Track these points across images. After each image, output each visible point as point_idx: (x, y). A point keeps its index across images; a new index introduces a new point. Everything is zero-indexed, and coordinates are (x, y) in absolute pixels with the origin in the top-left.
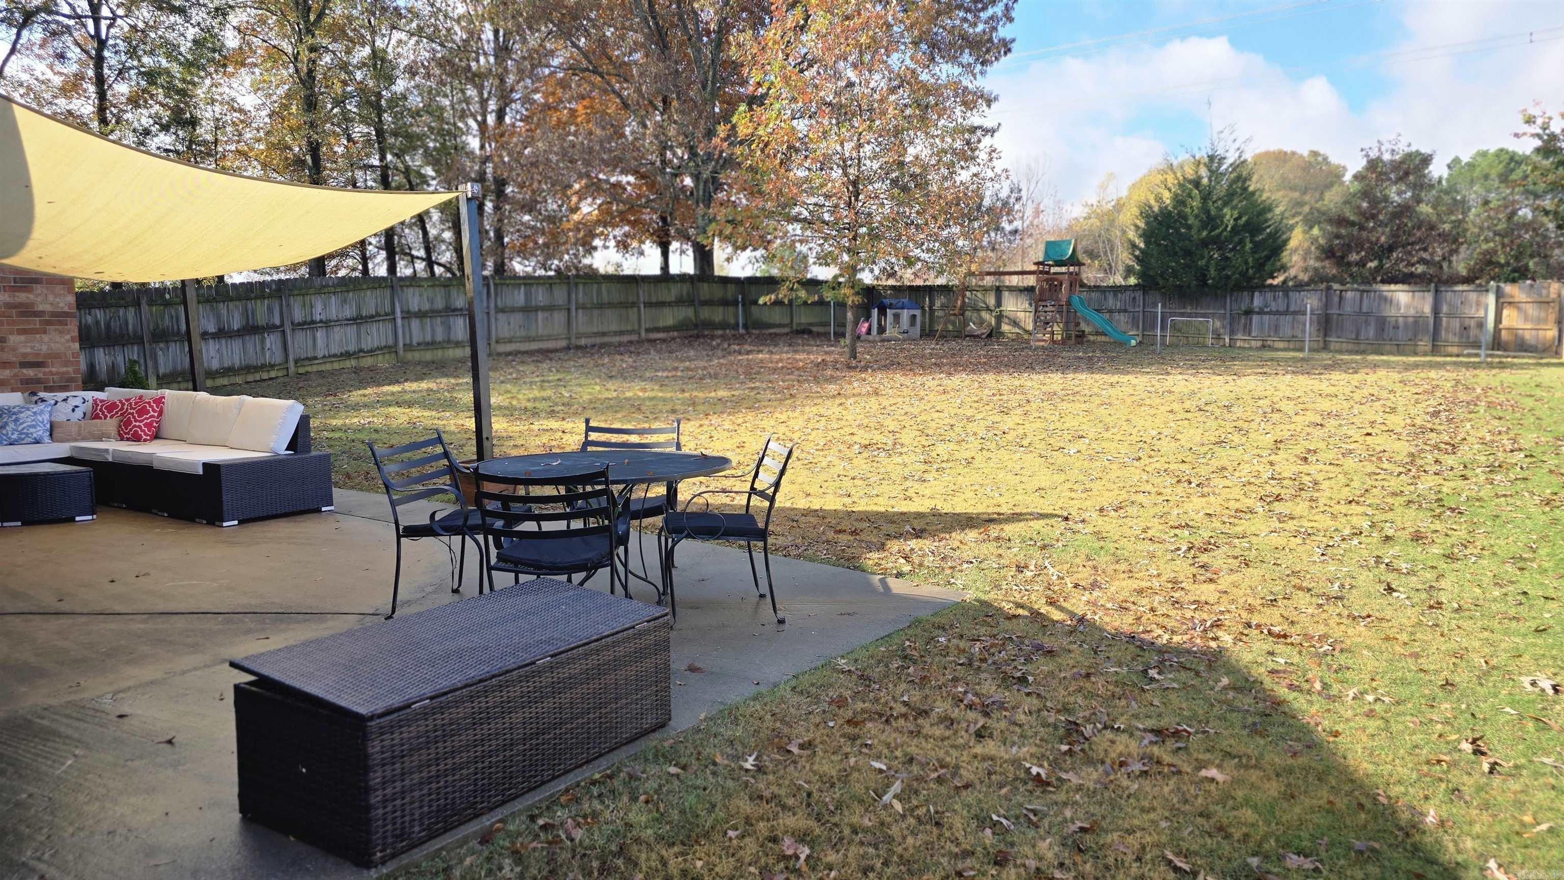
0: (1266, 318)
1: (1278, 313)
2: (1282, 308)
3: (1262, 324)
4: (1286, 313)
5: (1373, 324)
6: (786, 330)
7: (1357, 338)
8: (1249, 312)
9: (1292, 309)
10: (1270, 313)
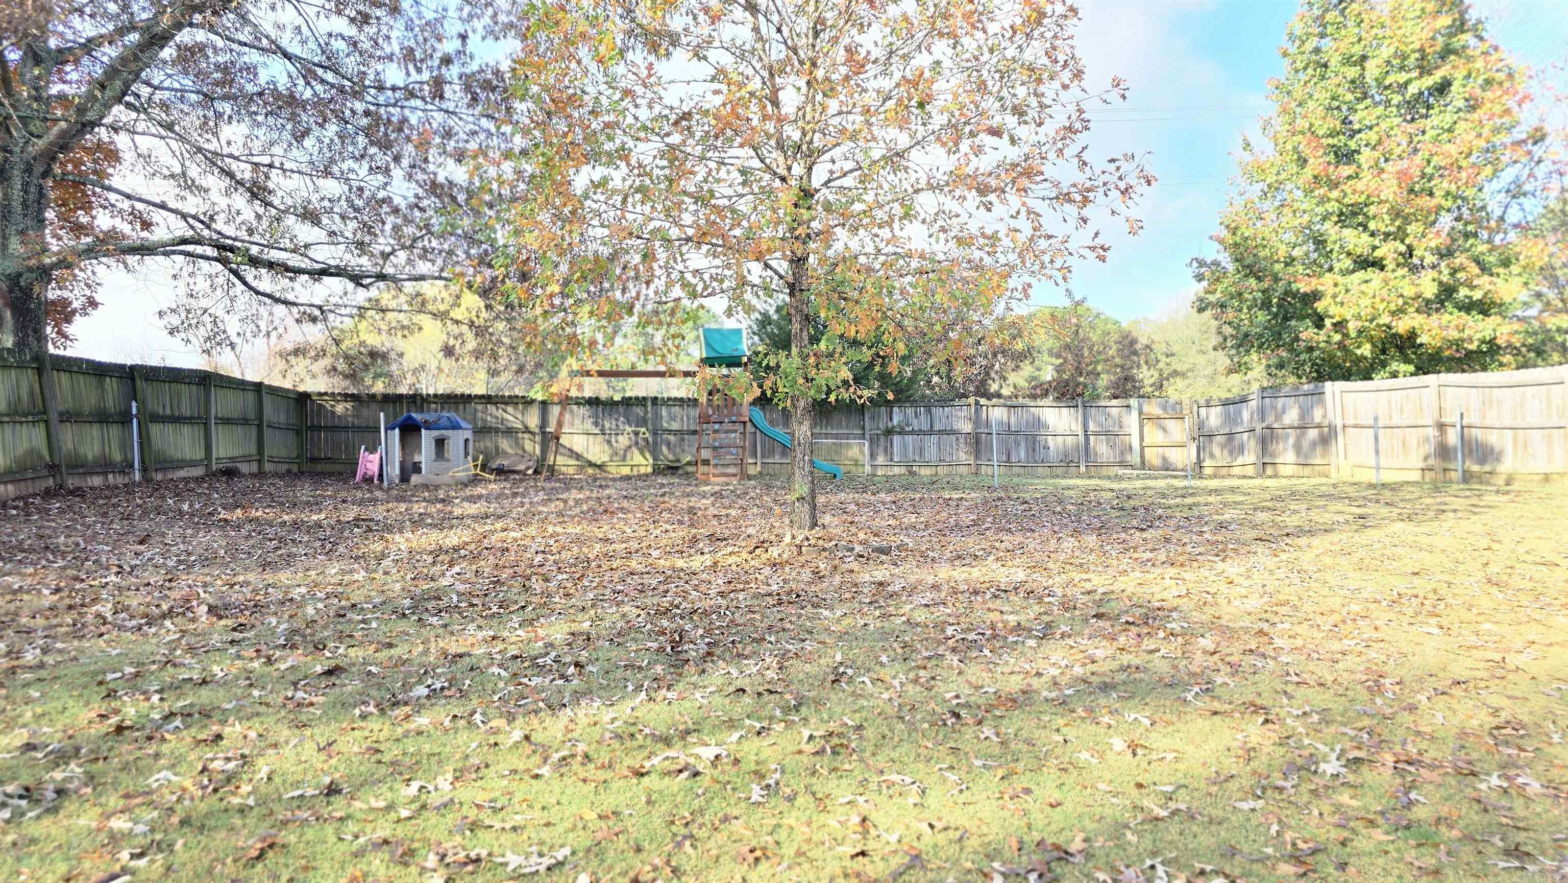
0: (909, 438)
1: (920, 432)
2: (925, 427)
3: (905, 446)
4: (931, 432)
5: (1023, 444)
6: (199, 472)
7: (1008, 461)
8: (889, 432)
9: (936, 428)
10: (912, 432)
